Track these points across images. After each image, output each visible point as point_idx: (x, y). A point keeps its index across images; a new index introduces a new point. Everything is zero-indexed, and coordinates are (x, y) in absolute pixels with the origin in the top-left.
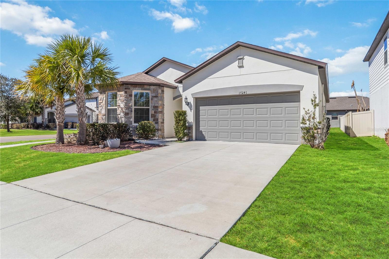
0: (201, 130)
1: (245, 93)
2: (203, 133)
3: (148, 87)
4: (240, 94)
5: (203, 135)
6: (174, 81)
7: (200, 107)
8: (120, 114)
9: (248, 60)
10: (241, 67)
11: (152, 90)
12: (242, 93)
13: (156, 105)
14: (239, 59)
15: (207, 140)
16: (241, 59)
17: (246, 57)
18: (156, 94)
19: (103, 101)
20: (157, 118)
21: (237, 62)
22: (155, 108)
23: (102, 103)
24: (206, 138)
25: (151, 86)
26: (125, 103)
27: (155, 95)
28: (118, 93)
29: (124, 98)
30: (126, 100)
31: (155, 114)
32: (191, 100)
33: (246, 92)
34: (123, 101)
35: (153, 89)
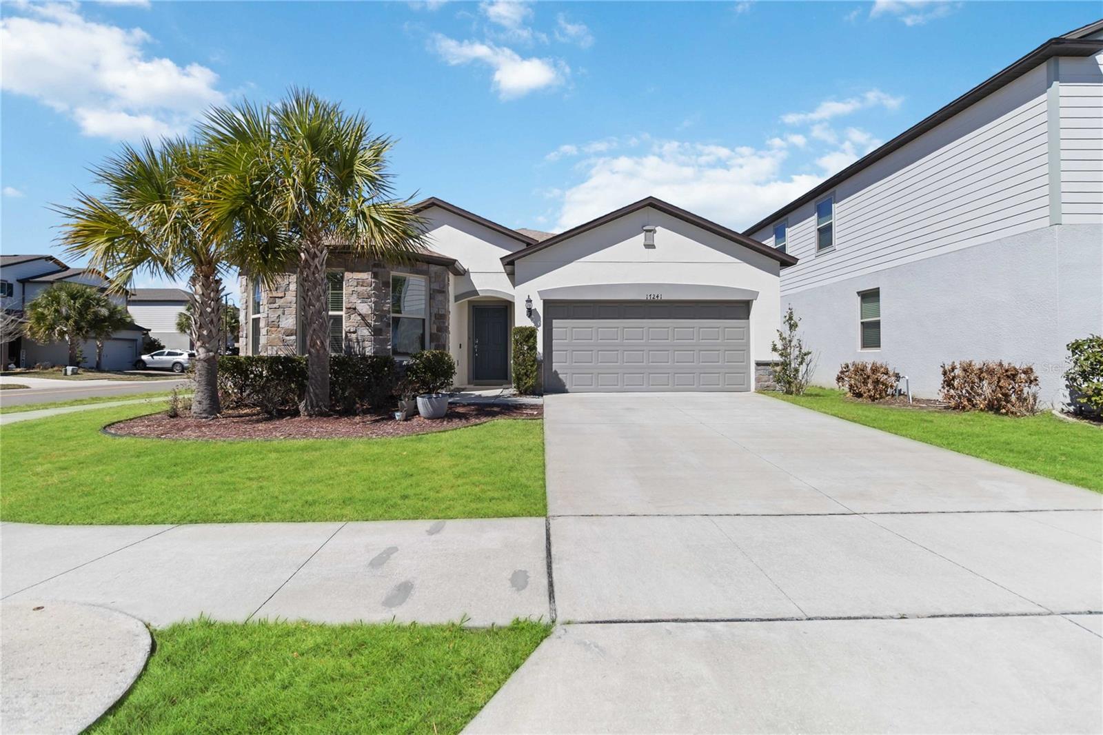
0: (555, 371)
1: (659, 298)
2: (560, 376)
3: (425, 267)
4: (649, 298)
5: (560, 380)
6: (501, 259)
7: (554, 321)
8: (354, 332)
9: (663, 235)
10: (650, 246)
11: (433, 275)
12: (652, 296)
13: (440, 312)
14: (647, 231)
15: (569, 391)
16: (650, 231)
17: (658, 229)
18: (442, 286)
19: (285, 294)
20: (443, 343)
21: (643, 235)
22: (438, 319)
23: (281, 298)
24: (567, 387)
25: (430, 265)
26: (374, 303)
27: (438, 288)
28: (348, 275)
29: (370, 288)
30: (376, 296)
31: (440, 334)
32: (538, 306)
33: (659, 296)
34: (366, 296)
35: (435, 273)
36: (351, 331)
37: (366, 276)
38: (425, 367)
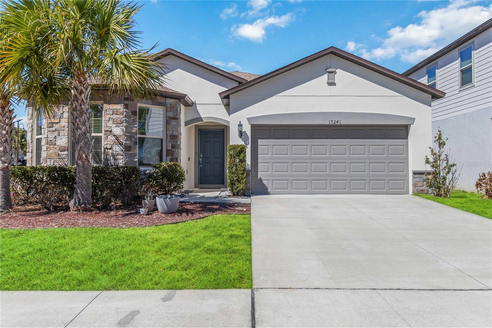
0: (260, 178)
1: (339, 123)
2: (264, 182)
3: (162, 100)
4: (331, 123)
5: (264, 185)
6: (219, 94)
7: (259, 140)
8: (110, 149)
9: (341, 75)
10: (331, 84)
11: (169, 106)
12: (333, 122)
13: (174, 134)
14: (330, 72)
15: (270, 193)
16: (332, 72)
17: (339, 71)
18: (175, 114)
19: (60, 120)
20: (176, 157)
21: (326, 75)
22: (173, 139)
23: (57, 123)
24: (269, 190)
25: (167, 99)
26: (125, 127)
27: (173, 116)
28: (106, 106)
29: (122, 116)
30: (127, 122)
31: (174, 150)
32: (247, 129)
33: (339, 122)
34: (119, 122)
35: (171, 104)
36: (109, 147)
37: (120, 107)
38: (162, 175)
